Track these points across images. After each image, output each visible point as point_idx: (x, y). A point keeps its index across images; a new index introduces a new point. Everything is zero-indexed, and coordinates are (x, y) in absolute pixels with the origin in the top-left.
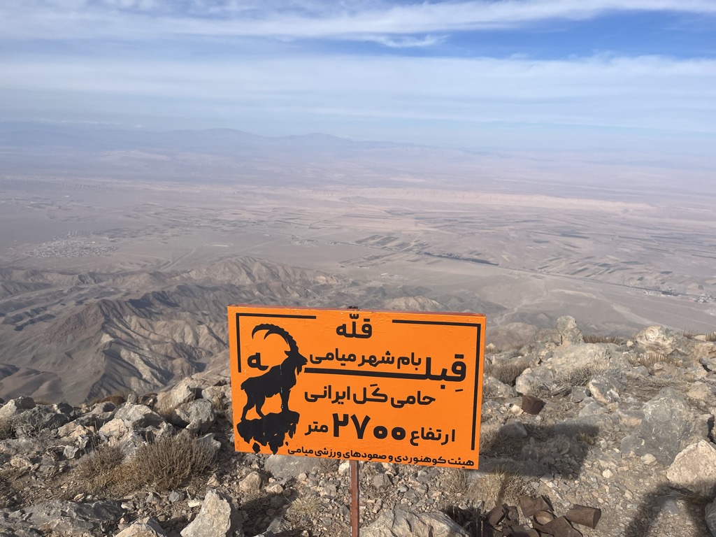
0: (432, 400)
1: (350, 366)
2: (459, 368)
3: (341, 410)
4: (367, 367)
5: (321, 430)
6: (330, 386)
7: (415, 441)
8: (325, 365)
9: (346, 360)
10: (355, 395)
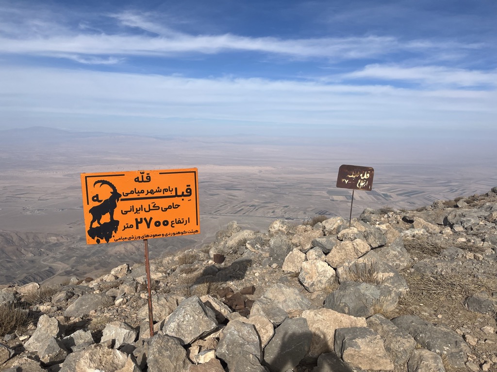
0: (179, 206)
1: (142, 195)
2: (189, 191)
3: (138, 216)
4: (150, 195)
5: (130, 227)
6: (133, 206)
7: (173, 225)
8: (130, 196)
9: (140, 193)
10: (145, 209)
